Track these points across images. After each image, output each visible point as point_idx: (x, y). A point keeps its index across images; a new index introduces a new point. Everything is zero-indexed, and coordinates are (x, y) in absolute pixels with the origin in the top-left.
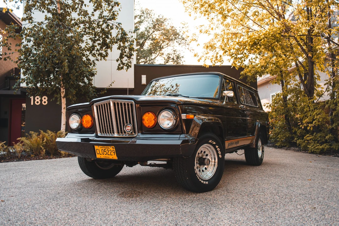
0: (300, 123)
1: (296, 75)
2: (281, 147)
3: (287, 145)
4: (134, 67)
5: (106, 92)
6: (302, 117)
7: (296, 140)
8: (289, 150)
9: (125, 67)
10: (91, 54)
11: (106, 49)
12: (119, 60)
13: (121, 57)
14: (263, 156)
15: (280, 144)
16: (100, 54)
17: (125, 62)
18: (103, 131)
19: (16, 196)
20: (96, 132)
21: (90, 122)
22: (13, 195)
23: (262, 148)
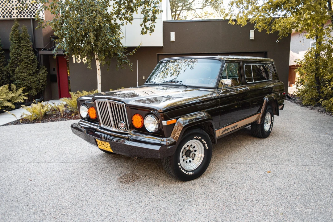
0: (328, 84)
1: (331, 32)
2: (306, 105)
3: (313, 104)
4: (163, 24)
5: (135, 53)
6: (331, 78)
7: (321, 101)
8: (314, 109)
9: (149, 31)
10: (118, 18)
11: (131, 13)
12: (142, 24)
13: (145, 20)
14: (272, 128)
15: (306, 102)
16: (126, 18)
17: (149, 26)
18: (105, 124)
19: (42, 173)
20: (99, 123)
21: (95, 114)
22: (40, 172)
23: (272, 120)
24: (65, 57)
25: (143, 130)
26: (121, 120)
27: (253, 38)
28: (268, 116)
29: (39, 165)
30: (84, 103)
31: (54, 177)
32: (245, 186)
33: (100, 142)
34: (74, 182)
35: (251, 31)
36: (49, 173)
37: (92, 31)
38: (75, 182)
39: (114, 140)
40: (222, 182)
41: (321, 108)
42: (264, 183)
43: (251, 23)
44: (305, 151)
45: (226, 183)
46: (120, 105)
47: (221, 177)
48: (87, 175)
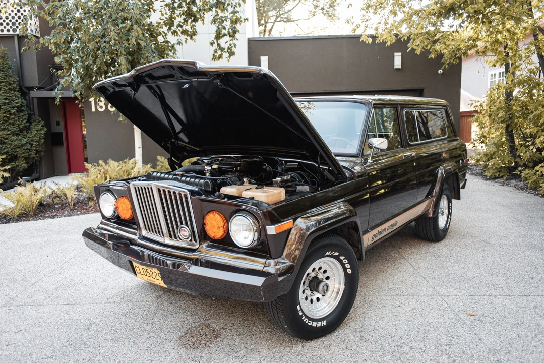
0: (530, 143)
1: (532, 54)
2: (493, 178)
3: (504, 175)
4: (248, 43)
6: (535, 131)
7: (520, 171)
8: (507, 185)
9: (226, 55)
10: (170, 32)
11: (194, 23)
12: (214, 43)
13: (218, 36)
15: (493, 173)
16: (185, 32)
17: (226, 46)
18: (149, 229)
19: (26, 330)
20: (139, 229)
21: (130, 211)
22: (21, 329)
23: (449, 209)
24: (76, 102)
25: (226, 243)
26: (182, 223)
27: (400, 67)
28: (444, 203)
29: (20, 313)
30: (108, 188)
31: (49, 338)
32: (428, 347)
33: (141, 267)
34: (88, 349)
35: (396, 54)
36: (39, 329)
37: (124, 55)
38: (91, 349)
39: (169, 262)
40: (382, 339)
41: (519, 183)
42: (461, 339)
43: (402, 39)
44: (517, 264)
45: (390, 340)
46: (180, 194)
47: (377, 328)
48: (114, 330)
